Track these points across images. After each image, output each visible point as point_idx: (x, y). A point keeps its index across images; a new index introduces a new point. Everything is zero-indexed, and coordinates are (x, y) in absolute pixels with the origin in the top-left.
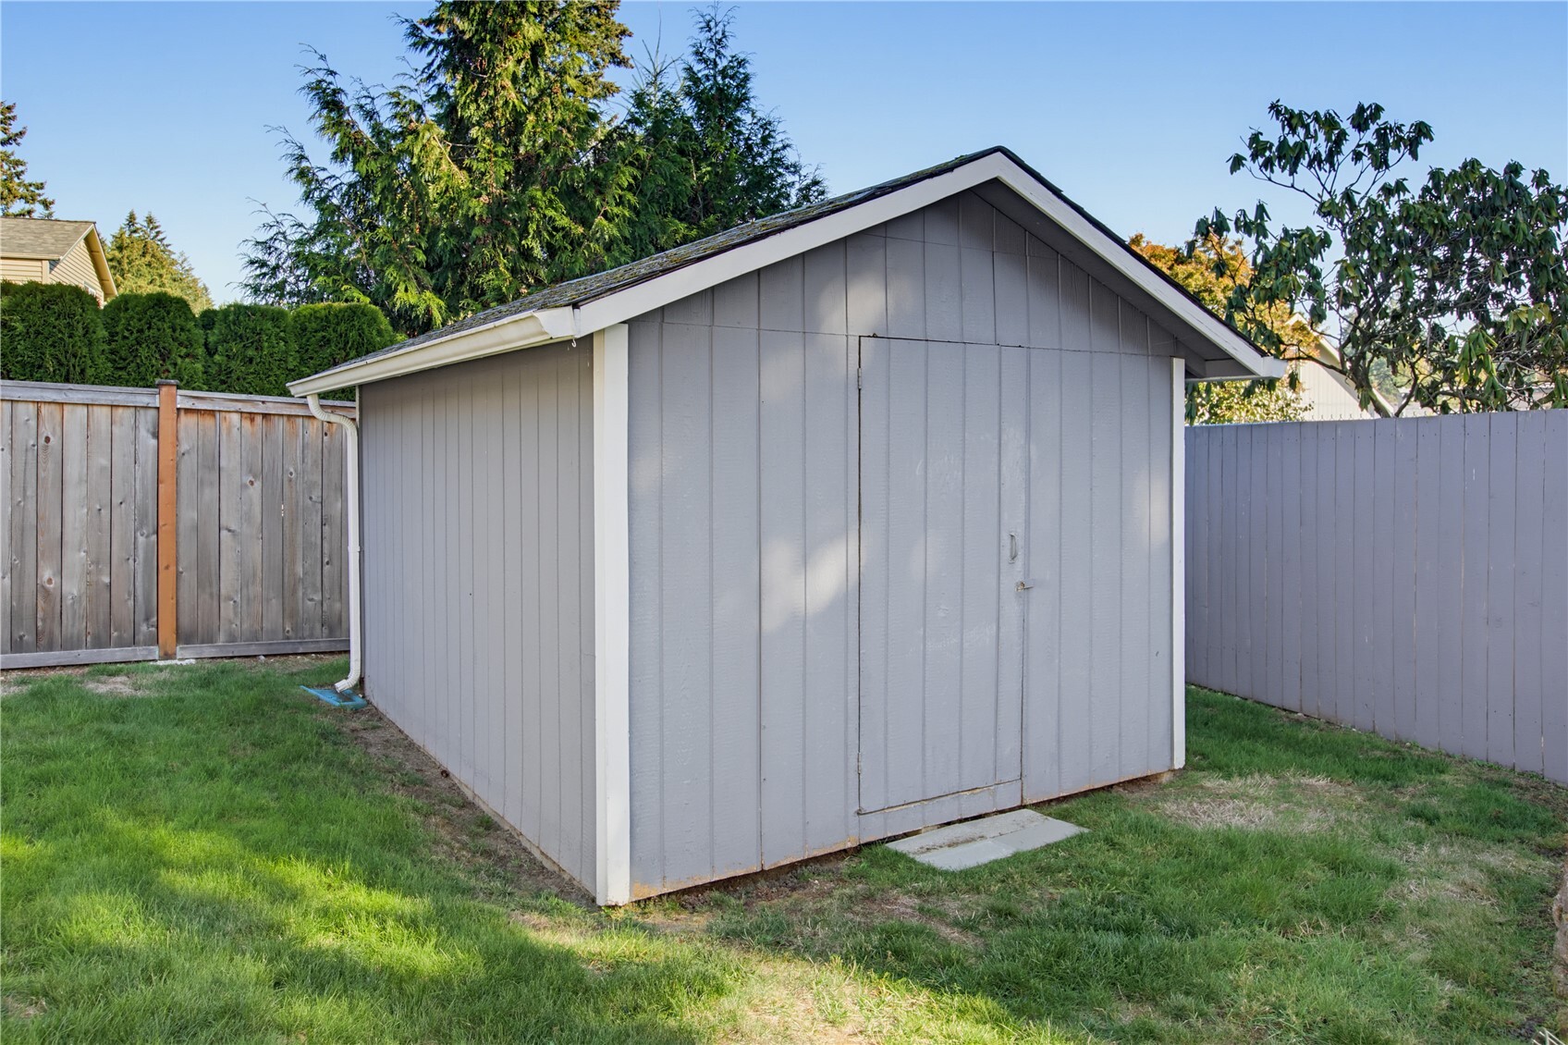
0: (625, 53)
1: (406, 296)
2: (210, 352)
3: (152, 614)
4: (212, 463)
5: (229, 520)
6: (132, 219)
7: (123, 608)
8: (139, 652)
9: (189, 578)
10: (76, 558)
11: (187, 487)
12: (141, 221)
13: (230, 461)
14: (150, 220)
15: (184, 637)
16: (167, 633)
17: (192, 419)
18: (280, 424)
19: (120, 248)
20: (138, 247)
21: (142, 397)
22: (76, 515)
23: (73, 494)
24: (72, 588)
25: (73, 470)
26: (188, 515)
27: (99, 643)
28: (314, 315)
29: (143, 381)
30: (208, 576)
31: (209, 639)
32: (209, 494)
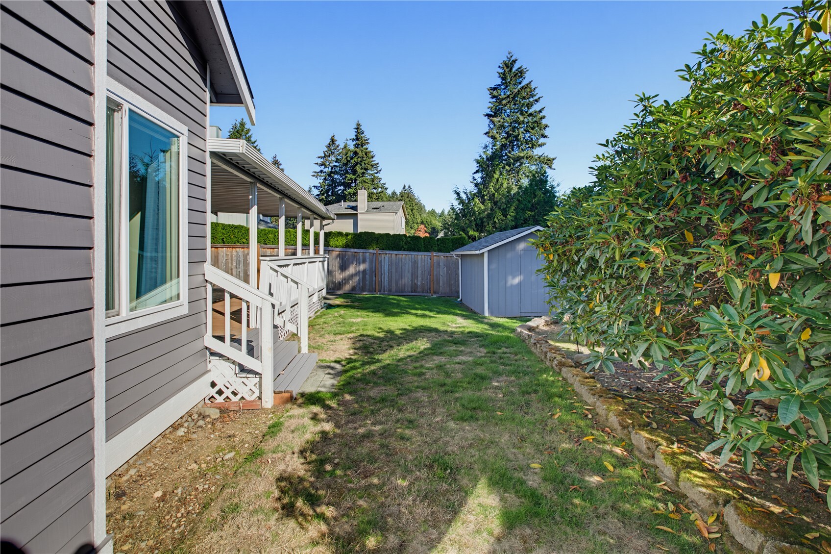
0: (546, 134)
1: (471, 233)
2: (438, 245)
3: (430, 289)
4: (438, 264)
5: (441, 274)
6: (405, 186)
7: (426, 287)
8: (428, 294)
9: (435, 283)
10: (420, 279)
11: (435, 268)
12: (407, 187)
13: (441, 264)
14: (409, 187)
15: (435, 293)
16: (432, 291)
17: (435, 257)
18: (449, 258)
19: (402, 197)
20: (406, 196)
21: (429, 254)
22: (420, 272)
23: (419, 269)
24: (419, 284)
25: (419, 265)
26: (435, 273)
27: (423, 292)
28: (455, 238)
29: (429, 251)
30: (438, 283)
31: (438, 293)
32: (438, 269)
